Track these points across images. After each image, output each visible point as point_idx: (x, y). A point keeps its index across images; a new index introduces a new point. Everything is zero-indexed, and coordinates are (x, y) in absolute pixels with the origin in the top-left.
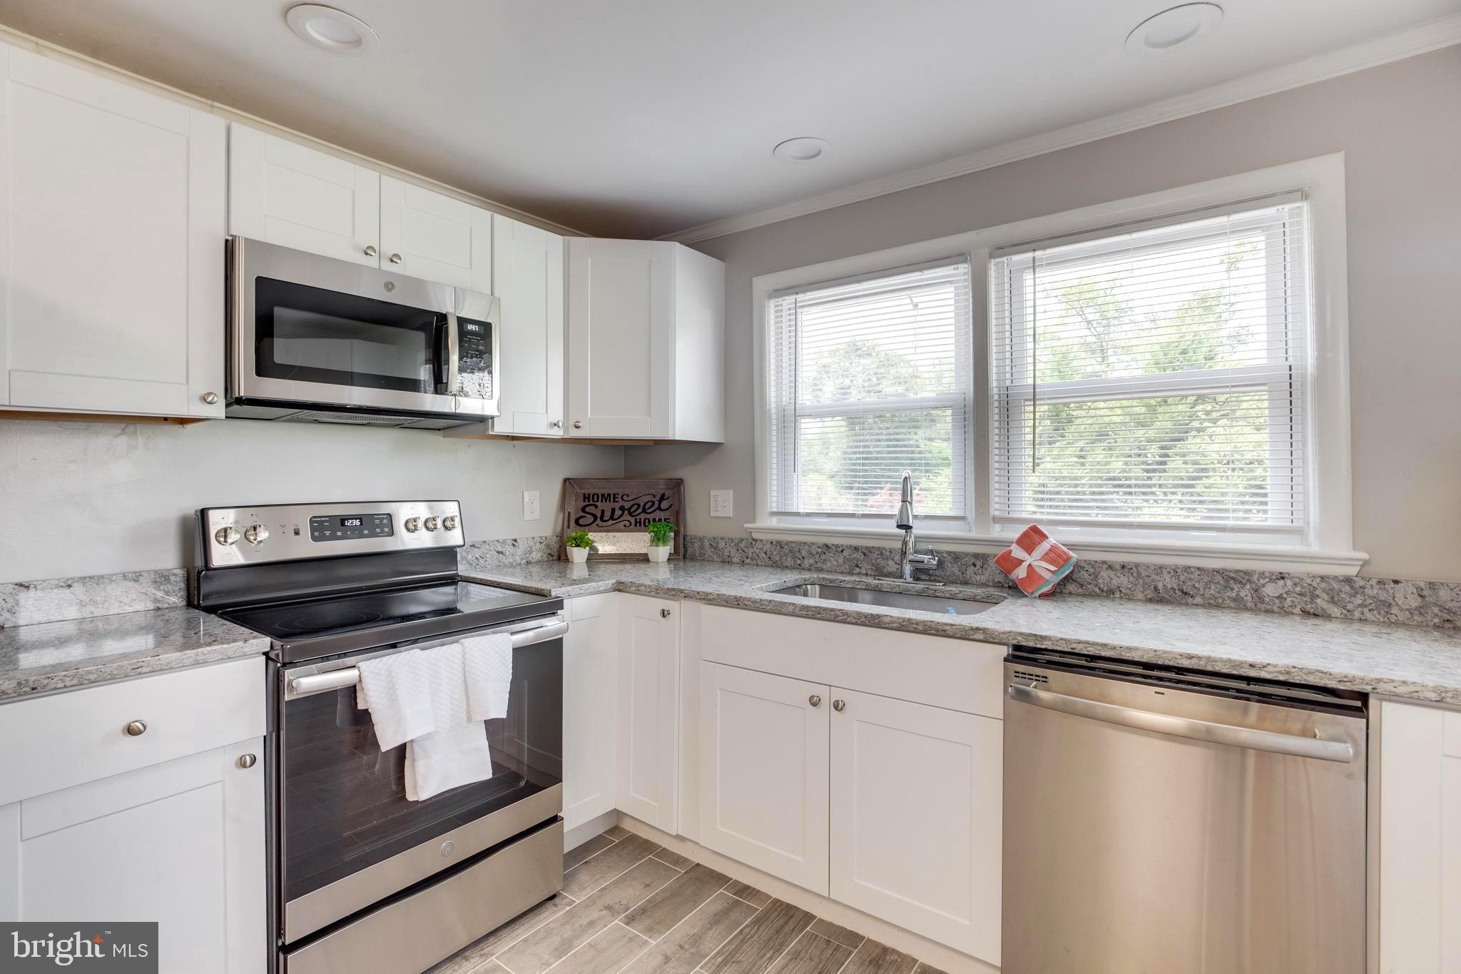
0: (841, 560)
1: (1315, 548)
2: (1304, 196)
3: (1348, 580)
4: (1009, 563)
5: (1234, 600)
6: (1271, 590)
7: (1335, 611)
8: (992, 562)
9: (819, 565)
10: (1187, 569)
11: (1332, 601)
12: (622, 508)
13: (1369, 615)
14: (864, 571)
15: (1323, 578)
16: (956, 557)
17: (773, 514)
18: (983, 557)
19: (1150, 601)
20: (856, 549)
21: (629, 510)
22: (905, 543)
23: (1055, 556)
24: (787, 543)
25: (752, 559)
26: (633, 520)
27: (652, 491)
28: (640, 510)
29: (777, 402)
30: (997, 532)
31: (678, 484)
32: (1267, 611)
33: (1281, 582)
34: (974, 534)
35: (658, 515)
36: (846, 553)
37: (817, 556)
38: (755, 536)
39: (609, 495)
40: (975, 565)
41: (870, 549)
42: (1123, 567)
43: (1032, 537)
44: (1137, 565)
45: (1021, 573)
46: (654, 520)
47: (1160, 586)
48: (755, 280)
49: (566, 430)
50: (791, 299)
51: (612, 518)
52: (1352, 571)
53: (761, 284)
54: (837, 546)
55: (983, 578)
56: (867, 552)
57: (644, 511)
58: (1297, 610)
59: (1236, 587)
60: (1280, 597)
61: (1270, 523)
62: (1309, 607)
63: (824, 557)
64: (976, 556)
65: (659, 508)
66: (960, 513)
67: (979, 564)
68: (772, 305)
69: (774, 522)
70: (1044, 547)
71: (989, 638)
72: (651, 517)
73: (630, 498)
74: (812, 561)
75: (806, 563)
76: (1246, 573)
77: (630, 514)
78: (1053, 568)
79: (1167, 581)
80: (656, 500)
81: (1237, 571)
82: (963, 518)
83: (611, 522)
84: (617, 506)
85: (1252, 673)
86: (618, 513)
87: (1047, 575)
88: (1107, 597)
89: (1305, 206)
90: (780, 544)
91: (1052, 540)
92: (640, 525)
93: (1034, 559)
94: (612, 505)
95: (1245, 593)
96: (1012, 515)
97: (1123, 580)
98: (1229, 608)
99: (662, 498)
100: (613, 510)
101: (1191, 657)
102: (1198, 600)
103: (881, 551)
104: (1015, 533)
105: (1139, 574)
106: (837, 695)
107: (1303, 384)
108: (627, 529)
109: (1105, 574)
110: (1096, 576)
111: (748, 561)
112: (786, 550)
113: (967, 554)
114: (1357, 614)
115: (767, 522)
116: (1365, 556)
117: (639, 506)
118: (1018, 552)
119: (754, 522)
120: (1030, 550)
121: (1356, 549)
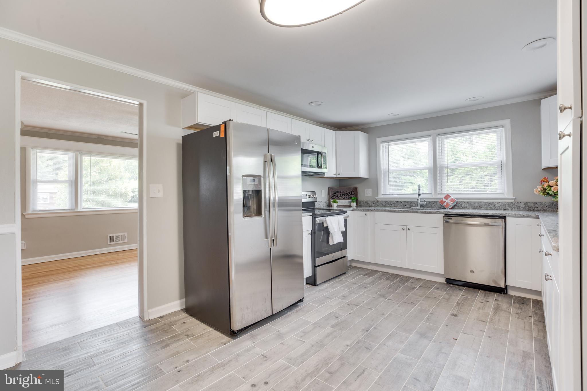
0: (401, 204)
1: (506, 197)
2: (503, 127)
3: (512, 203)
4: (443, 202)
5: (490, 208)
6: (497, 205)
7: (510, 209)
8: (438, 203)
9: (396, 206)
10: (480, 202)
11: (509, 207)
12: (342, 194)
13: (516, 209)
14: (407, 207)
15: (507, 202)
16: (430, 202)
17: (383, 194)
18: (436, 202)
19: (473, 209)
20: (405, 202)
21: (344, 194)
22: (418, 200)
23: (452, 200)
24: (387, 201)
25: (378, 205)
26: (345, 197)
27: (349, 190)
28: (347, 195)
29: (383, 168)
30: (439, 196)
31: (356, 188)
32: (497, 210)
33: (499, 204)
34: (434, 197)
35: (351, 196)
36: (402, 203)
38: (378, 200)
39: (339, 191)
41: (409, 202)
42: (467, 202)
43: (447, 197)
44: (470, 202)
45: (445, 204)
46: (350, 197)
47: (475, 206)
48: (377, 139)
49: (336, 175)
50: (387, 143)
51: (340, 197)
52: (513, 201)
53: (379, 140)
54: (400, 201)
55: (436, 207)
56: (408, 202)
57: (348, 195)
58: (502, 209)
59: (490, 205)
60: (499, 207)
61: (498, 192)
62: (504, 208)
63: (397, 204)
65: (351, 194)
66: (431, 193)
67: (435, 203)
68: (381, 145)
69: (383, 196)
70: (450, 198)
71: (440, 213)
72: (350, 196)
73: (344, 192)
74: (394, 205)
75: (392, 206)
76: (492, 202)
77: (344, 196)
78: (452, 203)
79: (477, 205)
80: (351, 192)
81: (491, 202)
82: (431, 194)
83: (340, 198)
84: (341, 194)
85: (487, 215)
86: (341, 195)
87: (451, 204)
88: (464, 209)
89: (503, 129)
90: (385, 202)
91: (452, 197)
92: (347, 198)
93: (448, 201)
94: (340, 193)
95: (492, 206)
96: (442, 193)
97: (467, 205)
98: (489, 209)
99: (352, 192)
100: (340, 195)
101: (477, 213)
102: (483, 208)
103: (411, 202)
104: (443, 196)
105: (471, 204)
106: (408, 227)
107: (504, 164)
108: (344, 199)
109: (463, 204)
110: (461, 205)
111: (377, 206)
112: (387, 203)
113: (432, 202)
114: (514, 209)
115: (381, 196)
116: (515, 198)
117: (346, 194)
118: (444, 200)
119: (378, 197)
120: (447, 199)
121: (513, 196)
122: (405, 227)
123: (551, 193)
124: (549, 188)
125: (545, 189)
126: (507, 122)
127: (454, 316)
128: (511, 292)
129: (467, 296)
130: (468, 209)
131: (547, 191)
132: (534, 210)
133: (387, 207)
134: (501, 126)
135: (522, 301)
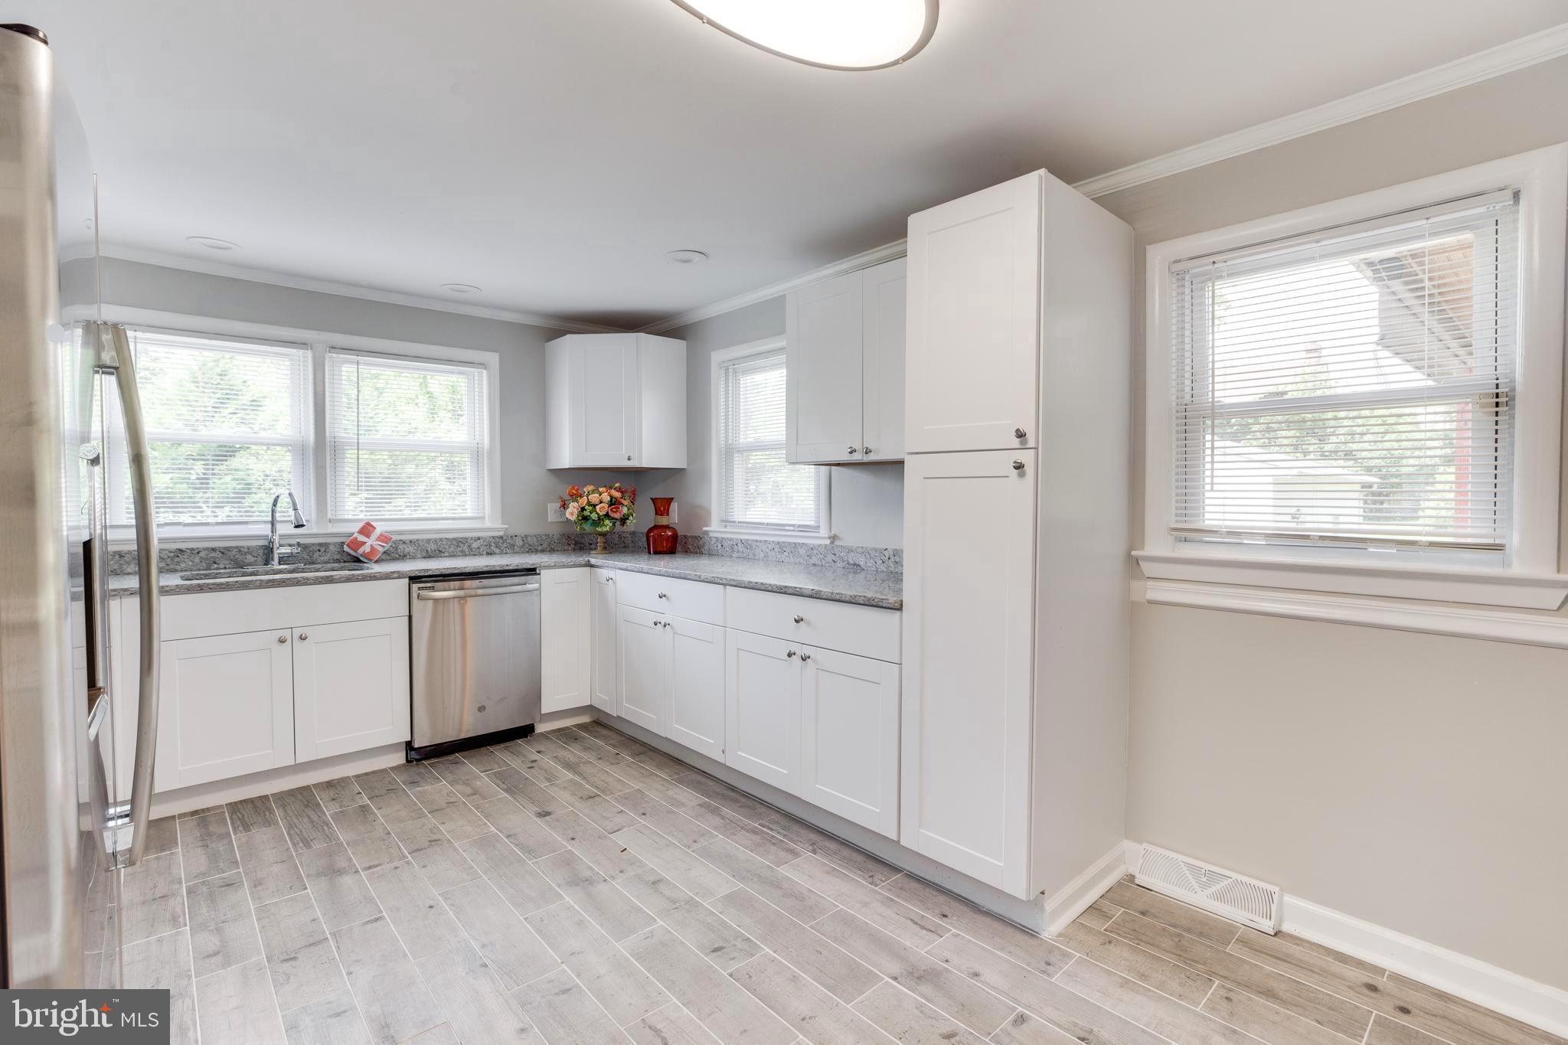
0: (197, 560)
1: (488, 524)
2: (485, 368)
3: (501, 537)
4: (356, 544)
5: (461, 552)
6: (475, 545)
7: (497, 551)
8: (332, 547)
9: (172, 566)
10: (441, 540)
11: (497, 547)
13: (508, 551)
14: (222, 566)
15: (493, 537)
16: (305, 547)
18: (326, 545)
19: (425, 558)
20: (214, 550)
22: (271, 542)
23: (384, 538)
30: (331, 529)
32: (474, 555)
33: (479, 541)
34: (315, 531)
36: (202, 554)
37: (169, 560)
40: (319, 551)
41: (228, 549)
42: (411, 542)
43: (366, 529)
44: (418, 540)
47: (429, 549)
52: (501, 533)
54: (192, 549)
55: (326, 558)
56: (224, 551)
58: (485, 553)
59: (462, 545)
60: (478, 548)
61: (471, 515)
62: (489, 551)
63: (177, 559)
64: (320, 545)
67: (322, 549)
70: (376, 533)
71: (401, 576)
76: (466, 538)
78: (383, 544)
79: (432, 547)
81: (462, 538)
87: (382, 549)
88: (403, 559)
89: (484, 372)
91: (378, 531)
93: (370, 543)
95: (465, 548)
96: (339, 517)
97: (410, 549)
98: (459, 556)
101: (487, 566)
102: (446, 554)
103: (239, 549)
104: (354, 528)
105: (419, 545)
107: (483, 452)
109: (401, 547)
110: (396, 548)
113: (313, 544)
114: (504, 551)
116: (507, 526)
118: (361, 538)
120: (368, 536)
121: (503, 524)
122: (287, 634)
123: (594, 516)
124: (591, 508)
125: (583, 509)
126: (493, 359)
127: (545, 816)
128: (540, 728)
129: (489, 768)
130: (414, 558)
131: (586, 513)
132: (536, 551)
133: (129, 574)
134: (482, 365)
135: (566, 736)
